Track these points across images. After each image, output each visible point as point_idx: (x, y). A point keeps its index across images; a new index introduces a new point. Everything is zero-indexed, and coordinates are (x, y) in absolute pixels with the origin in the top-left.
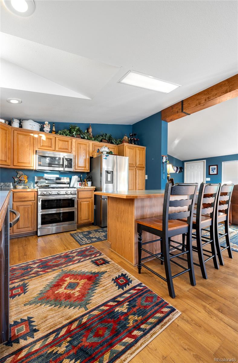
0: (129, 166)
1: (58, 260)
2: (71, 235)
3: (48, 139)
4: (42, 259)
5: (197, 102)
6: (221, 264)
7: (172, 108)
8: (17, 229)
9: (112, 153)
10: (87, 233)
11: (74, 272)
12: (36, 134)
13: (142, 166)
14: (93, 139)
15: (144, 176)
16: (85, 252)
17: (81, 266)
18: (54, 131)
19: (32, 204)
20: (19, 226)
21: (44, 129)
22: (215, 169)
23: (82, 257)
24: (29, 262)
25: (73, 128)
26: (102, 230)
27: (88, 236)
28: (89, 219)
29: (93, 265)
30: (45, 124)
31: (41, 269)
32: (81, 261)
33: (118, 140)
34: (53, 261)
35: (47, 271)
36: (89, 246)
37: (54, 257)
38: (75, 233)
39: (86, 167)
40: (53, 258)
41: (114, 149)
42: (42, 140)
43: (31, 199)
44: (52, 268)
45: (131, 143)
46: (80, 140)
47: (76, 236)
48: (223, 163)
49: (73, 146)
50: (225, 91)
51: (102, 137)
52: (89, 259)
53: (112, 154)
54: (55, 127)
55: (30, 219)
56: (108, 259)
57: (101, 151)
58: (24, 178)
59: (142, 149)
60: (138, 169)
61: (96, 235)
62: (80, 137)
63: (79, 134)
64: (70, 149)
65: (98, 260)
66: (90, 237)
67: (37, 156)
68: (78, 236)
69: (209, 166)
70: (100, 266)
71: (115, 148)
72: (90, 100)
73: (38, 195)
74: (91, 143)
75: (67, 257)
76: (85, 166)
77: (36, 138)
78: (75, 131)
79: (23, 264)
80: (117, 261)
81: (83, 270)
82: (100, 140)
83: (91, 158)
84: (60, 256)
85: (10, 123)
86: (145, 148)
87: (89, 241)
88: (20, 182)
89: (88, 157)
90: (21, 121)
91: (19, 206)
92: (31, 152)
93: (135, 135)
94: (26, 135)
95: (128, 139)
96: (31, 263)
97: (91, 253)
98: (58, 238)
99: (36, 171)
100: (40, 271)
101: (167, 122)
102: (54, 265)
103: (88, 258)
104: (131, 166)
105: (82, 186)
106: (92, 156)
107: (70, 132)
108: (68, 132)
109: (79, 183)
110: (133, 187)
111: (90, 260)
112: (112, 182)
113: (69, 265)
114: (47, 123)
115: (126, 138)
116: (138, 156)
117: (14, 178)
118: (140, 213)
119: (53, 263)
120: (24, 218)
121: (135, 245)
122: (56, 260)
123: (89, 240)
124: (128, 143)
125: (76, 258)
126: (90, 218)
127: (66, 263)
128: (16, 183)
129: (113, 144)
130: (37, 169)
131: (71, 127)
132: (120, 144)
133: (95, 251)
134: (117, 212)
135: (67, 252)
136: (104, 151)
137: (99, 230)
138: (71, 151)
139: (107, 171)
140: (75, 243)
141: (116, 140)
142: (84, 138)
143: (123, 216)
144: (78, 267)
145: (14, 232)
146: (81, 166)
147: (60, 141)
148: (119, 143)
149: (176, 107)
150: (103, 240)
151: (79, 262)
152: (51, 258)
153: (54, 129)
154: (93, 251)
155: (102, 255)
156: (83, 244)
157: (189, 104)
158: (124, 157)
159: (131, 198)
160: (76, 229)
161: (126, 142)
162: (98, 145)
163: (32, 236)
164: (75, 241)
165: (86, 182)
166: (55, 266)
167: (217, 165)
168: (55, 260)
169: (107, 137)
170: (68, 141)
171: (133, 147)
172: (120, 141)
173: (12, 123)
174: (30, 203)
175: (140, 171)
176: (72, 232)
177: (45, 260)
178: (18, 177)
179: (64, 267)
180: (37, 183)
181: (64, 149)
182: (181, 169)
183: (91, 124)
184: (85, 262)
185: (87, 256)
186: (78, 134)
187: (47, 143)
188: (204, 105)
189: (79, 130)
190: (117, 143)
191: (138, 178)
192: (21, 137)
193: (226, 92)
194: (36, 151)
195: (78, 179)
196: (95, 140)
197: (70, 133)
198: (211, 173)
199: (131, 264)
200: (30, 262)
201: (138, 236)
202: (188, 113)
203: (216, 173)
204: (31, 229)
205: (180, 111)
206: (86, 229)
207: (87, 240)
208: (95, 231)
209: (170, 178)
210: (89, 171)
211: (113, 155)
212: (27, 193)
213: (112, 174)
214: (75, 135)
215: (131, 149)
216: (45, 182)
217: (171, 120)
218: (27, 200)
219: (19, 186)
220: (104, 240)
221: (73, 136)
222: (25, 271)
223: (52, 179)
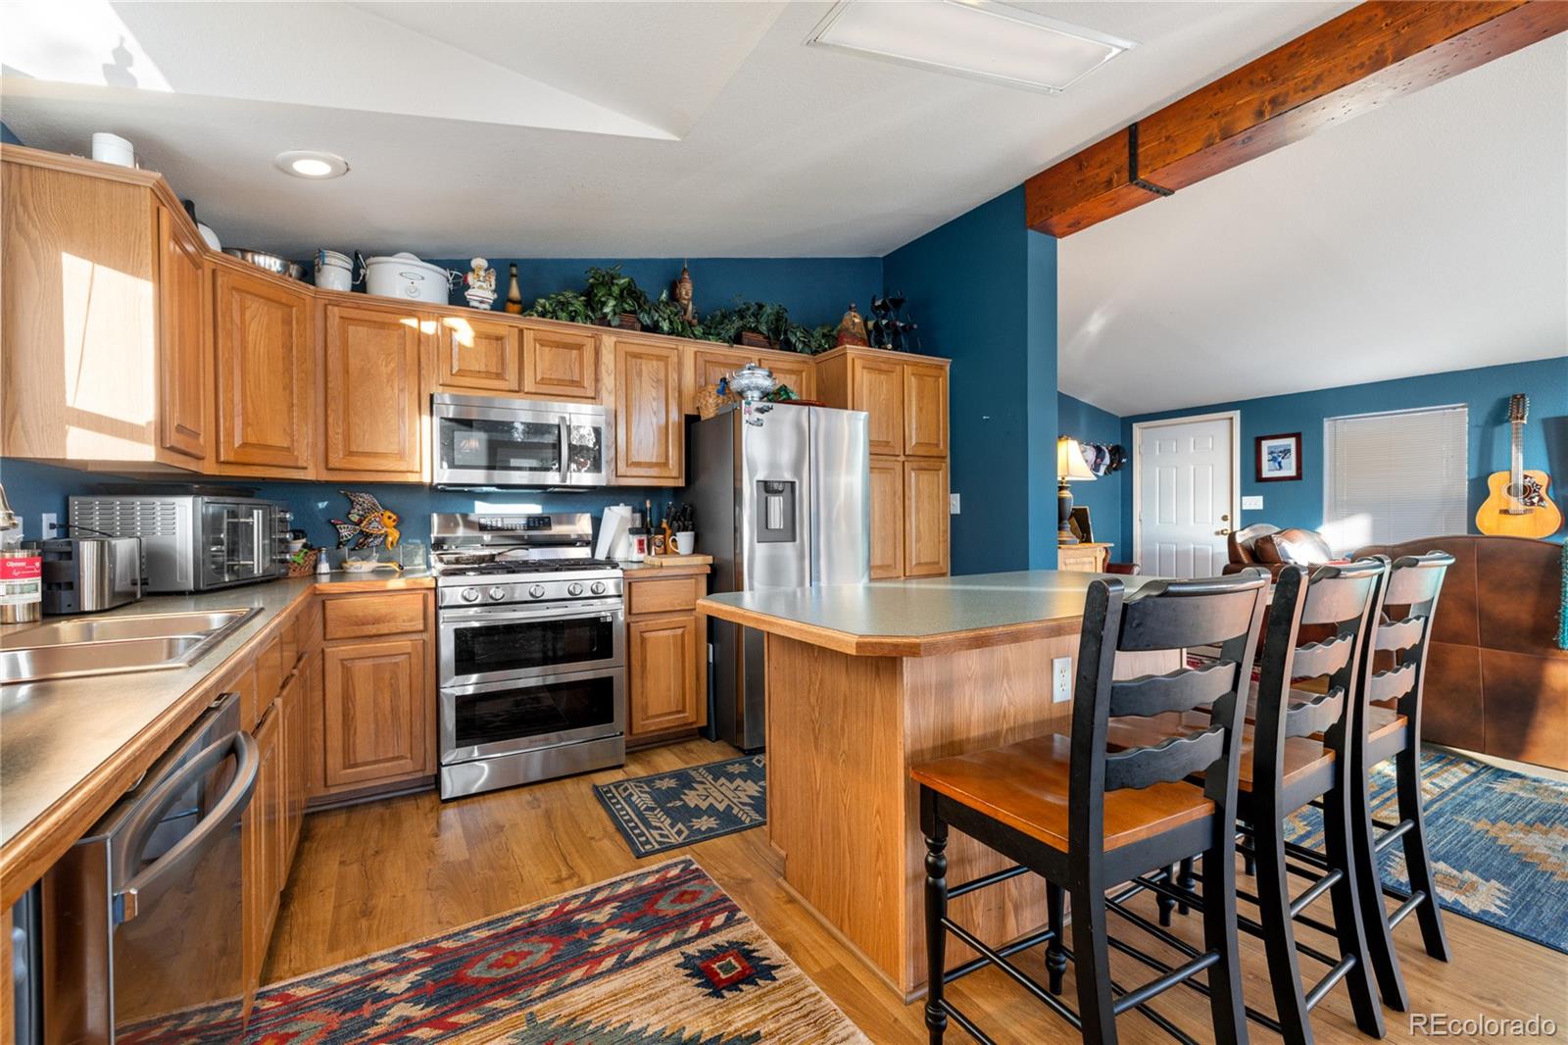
0: (871, 454)
1: (516, 948)
2: (600, 794)
3: (488, 337)
4: (444, 938)
5: (1214, 126)
6: (1393, 1000)
7: (1081, 165)
8: (345, 768)
9: (787, 393)
10: (672, 783)
11: (593, 1033)
12: (428, 320)
13: (934, 452)
14: (698, 330)
15: (946, 498)
16: (656, 901)
17: (627, 992)
18: (514, 302)
19: (414, 647)
20: (354, 753)
21: (470, 294)
22: (1286, 452)
23: (636, 934)
24: (373, 961)
25: (602, 283)
26: (744, 768)
27: (679, 803)
28: (683, 711)
29: (691, 989)
30: (473, 270)
31: (428, 1005)
32: (631, 957)
33: (818, 333)
34: (495, 956)
35: (452, 1019)
36: (676, 865)
37: (500, 930)
38: (617, 785)
39: (666, 464)
40: (495, 937)
41: (798, 373)
42: (461, 347)
43: (408, 627)
44: (481, 1001)
45: (880, 345)
46: (638, 340)
47: (618, 802)
48: (1327, 423)
49: (603, 369)
50: (1370, 58)
51: (742, 317)
52: (675, 945)
53: (788, 401)
54: (518, 283)
55: (405, 722)
56: (770, 950)
57: (735, 385)
58: (384, 525)
59: (934, 372)
60: (915, 465)
61: (716, 794)
62: (639, 326)
63: (631, 312)
64: (588, 382)
65: (719, 952)
66: (685, 805)
67: (436, 420)
68: (628, 799)
69: (1258, 441)
70: (726, 993)
71: (802, 371)
72: (675, 142)
73: (441, 608)
74: (689, 350)
75: (561, 933)
76: (663, 460)
77: (428, 336)
78: (610, 295)
79: (345, 970)
80: (816, 961)
81: (636, 1020)
82: (732, 333)
83: (691, 422)
84: (532, 924)
85: (309, 272)
86: (947, 363)
87: (679, 832)
88: (362, 543)
89: (674, 416)
90: (359, 261)
91: (353, 659)
92: (408, 401)
93: (897, 303)
94: (382, 325)
95: (866, 325)
96: (382, 966)
97: (686, 907)
98: (533, 811)
99: (433, 489)
100: (421, 1024)
101: (1053, 234)
102: (492, 983)
103: (666, 941)
104: (879, 453)
105: (649, 553)
106: (696, 413)
107: (588, 304)
108: (578, 304)
109: (635, 539)
110: (890, 553)
111: (676, 956)
112: (790, 533)
113: (569, 981)
114: (479, 263)
115: (857, 320)
116: (914, 402)
117: (334, 525)
118: (932, 720)
119: (490, 967)
120: (376, 715)
121: (910, 888)
122: (510, 949)
123: (680, 825)
124: (865, 344)
125: (611, 936)
126: (688, 707)
127: (555, 968)
128: (346, 550)
129: (795, 351)
130: (436, 482)
131: (591, 281)
132: (825, 350)
133: (706, 898)
134: (813, 700)
135: (567, 901)
136: (749, 389)
137: (730, 769)
138: (597, 391)
139: (765, 482)
140: (611, 839)
141: (807, 332)
142: (655, 328)
143: (843, 729)
144: (614, 997)
145: (329, 783)
146: (642, 459)
147: (542, 345)
148: (820, 345)
149: (1103, 157)
150: (745, 829)
151: (619, 966)
152: (485, 933)
153: (515, 292)
154: (695, 895)
155: (740, 921)
156: (648, 847)
157: (1167, 138)
158: (845, 413)
159: (886, 652)
160: (623, 759)
161: (856, 340)
162: (721, 359)
163: (415, 796)
164: (611, 827)
165: (669, 532)
166: (497, 988)
167: (1298, 436)
168: (506, 944)
169: (763, 319)
170: (579, 347)
171: (887, 361)
172: (824, 336)
173: (319, 270)
174: (404, 644)
175: (925, 477)
176: (604, 779)
177: (456, 950)
178: (355, 518)
179: (542, 997)
180: (439, 544)
181: (560, 382)
182: (1118, 457)
183: (691, 261)
184: (651, 964)
185: (663, 926)
186: (625, 311)
187: (484, 360)
188: (1249, 138)
189: (631, 292)
190: (814, 345)
191: (917, 508)
192: (358, 334)
193: (1378, 63)
194: (432, 396)
195: (633, 520)
196: (706, 335)
197: (592, 309)
198: (1266, 474)
199: (884, 983)
200: (383, 958)
201: (926, 850)
202: (1161, 184)
203: (1292, 473)
204: (408, 765)
205: (1120, 178)
206: (668, 761)
207: (672, 826)
208: (709, 769)
209: (1071, 506)
210: (681, 483)
211: (795, 403)
212: (390, 599)
213: (789, 494)
214: (615, 314)
215: (881, 371)
216: (479, 540)
217: (1076, 226)
218: (387, 632)
219: (358, 564)
220: (750, 827)
221: (604, 321)
222: (349, 1015)
223: (508, 523)
